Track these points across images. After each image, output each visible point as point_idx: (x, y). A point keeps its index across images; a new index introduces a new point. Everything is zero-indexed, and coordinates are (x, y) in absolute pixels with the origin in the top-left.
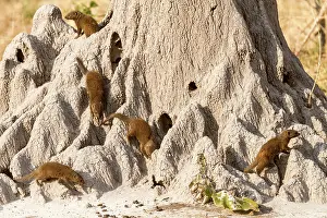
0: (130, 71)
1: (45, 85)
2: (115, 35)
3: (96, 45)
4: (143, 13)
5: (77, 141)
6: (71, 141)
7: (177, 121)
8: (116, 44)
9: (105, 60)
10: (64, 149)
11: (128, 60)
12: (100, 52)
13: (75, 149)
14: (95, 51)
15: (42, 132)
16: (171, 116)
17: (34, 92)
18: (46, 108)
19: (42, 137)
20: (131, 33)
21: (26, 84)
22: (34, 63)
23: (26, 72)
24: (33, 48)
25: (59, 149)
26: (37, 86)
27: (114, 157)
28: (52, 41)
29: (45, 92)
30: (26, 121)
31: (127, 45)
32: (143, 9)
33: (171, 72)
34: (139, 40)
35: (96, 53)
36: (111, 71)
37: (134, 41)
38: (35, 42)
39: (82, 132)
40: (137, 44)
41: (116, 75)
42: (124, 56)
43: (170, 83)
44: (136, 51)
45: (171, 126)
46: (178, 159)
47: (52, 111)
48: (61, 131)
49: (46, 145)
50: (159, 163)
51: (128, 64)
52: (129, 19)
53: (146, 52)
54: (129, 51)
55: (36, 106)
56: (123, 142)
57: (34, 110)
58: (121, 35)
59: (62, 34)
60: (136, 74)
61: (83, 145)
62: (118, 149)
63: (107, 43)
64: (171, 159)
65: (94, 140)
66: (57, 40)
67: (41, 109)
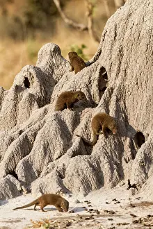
0: (114, 98)
1: (46, 106)
2: (103, 69)
3: (88, 76)
4: (125, 52)
5: (70, 151)
6: (65, 150)
7: (149, 138)
8: (103, 77)
9: (94, 89)
10: (59, 157)
11: (112, 89)
12: (90, 82)
13: (68, 157)
14: (87, 81)
15: (42, 143)
16: (144, 134)
17: (37, 111)
18: (46, 125)
19: (42, 147)
20: (115, 68)
21: (31, 104)
22: (38, 89)
23: (31, 96)
24: (37, 77)
25: (55, 156)
26: (40, 107)
27: (98, 164)
28: (53, 72)
29: (46, 112)
30: (30, 134)
31: (112, 77)
32: (125, 49)
33: (145, 99)
34: (122, 74)
35: (87, 83)
36: (98, 97)
37: (117, 75)
38: (39, 72)
39: (74, 144)
40: (120, 77)
41: (102, 100)
42: (109, 86)
43: (145, 107)
44: (118, 82)
45: (144, 142)
46: (149, 167)
47: (50, 127)
48: (58, 143)
49: (45, 154)
50: (133, 170)
51: (112, 92)
52: (114, 57)
53: (126, 83)
54: (113, 82)
55: (38, 123)
56: (106, 153)
57: (36, 126)
58: (107, 69)
59: (60, 67)
60: (118, 100)
61: (75, 154)
62: (102, 159)
63: (96, 75)
64: (143, 167)
65: (83, 151)
66: (57, 72)
67: (42, 125)
